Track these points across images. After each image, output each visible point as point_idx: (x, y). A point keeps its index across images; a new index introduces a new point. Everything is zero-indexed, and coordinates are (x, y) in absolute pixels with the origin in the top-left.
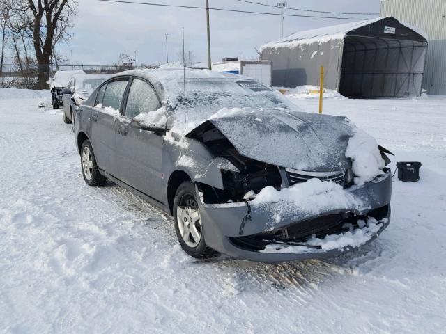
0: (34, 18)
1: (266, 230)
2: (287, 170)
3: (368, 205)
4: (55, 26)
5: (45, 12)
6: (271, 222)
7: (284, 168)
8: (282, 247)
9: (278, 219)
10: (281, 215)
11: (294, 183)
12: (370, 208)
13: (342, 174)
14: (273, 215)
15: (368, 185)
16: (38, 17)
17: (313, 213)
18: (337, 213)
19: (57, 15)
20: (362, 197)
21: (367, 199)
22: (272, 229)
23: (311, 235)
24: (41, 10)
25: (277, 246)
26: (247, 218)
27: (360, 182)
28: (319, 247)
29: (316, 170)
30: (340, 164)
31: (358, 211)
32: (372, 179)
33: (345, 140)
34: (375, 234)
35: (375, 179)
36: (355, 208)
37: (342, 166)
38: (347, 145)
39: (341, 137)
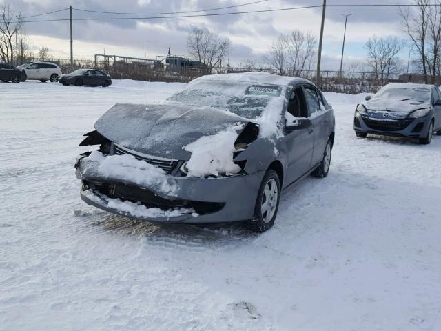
3: (176, 193)
6: (82, 173)
7: (113, 142)
11: (117, 154)
13: (170, 162)
20: (179, 186)
21: (179, 189)
26: (78, 166)
28: (107, 203)
29: (135, 150)
30: (167, 152)
31: (161, 193)
32: (203, 176)
33: (194, 136)
34: (166, 218)
35: (206, 177)
36: (155, 189)
37: (168, 155)
38: (194, 140)
39: (191, 133)
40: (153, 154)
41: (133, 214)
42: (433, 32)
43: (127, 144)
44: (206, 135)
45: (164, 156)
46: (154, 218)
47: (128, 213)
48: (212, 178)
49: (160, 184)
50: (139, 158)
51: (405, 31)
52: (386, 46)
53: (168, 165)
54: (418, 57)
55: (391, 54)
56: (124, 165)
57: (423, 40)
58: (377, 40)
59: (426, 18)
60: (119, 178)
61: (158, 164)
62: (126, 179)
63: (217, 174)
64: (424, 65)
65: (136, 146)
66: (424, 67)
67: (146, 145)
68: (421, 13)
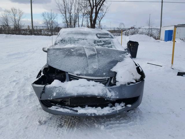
0: (90, 10)
1: (49, 99)
2: (69, 73)
3: (117, 96)
4: (98, 13)
5: (95, 7)
6: (51, 96)
7: (68, 73)
8: (59, 108)
9: (55, 94)
10: (57, 93)
11: (71, 80)
12: (118, 97)
13: (106, 79)
14: (53, 92)
15: (122, 86)
16: (92, 9)
17: (73, 95)
18: (89, 96)
19: (99, 8)
20: (115, 92)
21: (117, 93)
22: (51, 99)
23: (85, 106)
24: (94, 6)
25: (56, 107)
26: (43, 92)
27: (118, 84)
28: (77, 111)
29: (85, 75)
30: (104, 74)
31: (109, 98)
32: (126, 83)
33: (114, 63)
34: (116, 111)
35: (129, 84)
36: (106, 96)
37: (105, 75)
38: (115, 65)
39: (112, 61)
40: (96, 76)
41: (97, 114)
42: (69, 11)
43: (79, 73)
44: (120, 61)
45: (103, 76)
46: (110, 113)
47: (94, 114)
48: (133, 84)
49: (106, 93)
50: (89, 80)
51: (58, 10)
52: (50, 16)
53: (105, 81)
54: (64, 20)
55: (52, 19)
56: (82, 86)
57: (66, 13)
58: (46, 13)
59: (66, 5)
60: (84, 94)
61: (99, 81)
62: (89, 94)
63: (135, 81)
64: (67, 24)
65: (85, 73)
66: (67, 25)
67: (90, 72)
68: (63, 3)
